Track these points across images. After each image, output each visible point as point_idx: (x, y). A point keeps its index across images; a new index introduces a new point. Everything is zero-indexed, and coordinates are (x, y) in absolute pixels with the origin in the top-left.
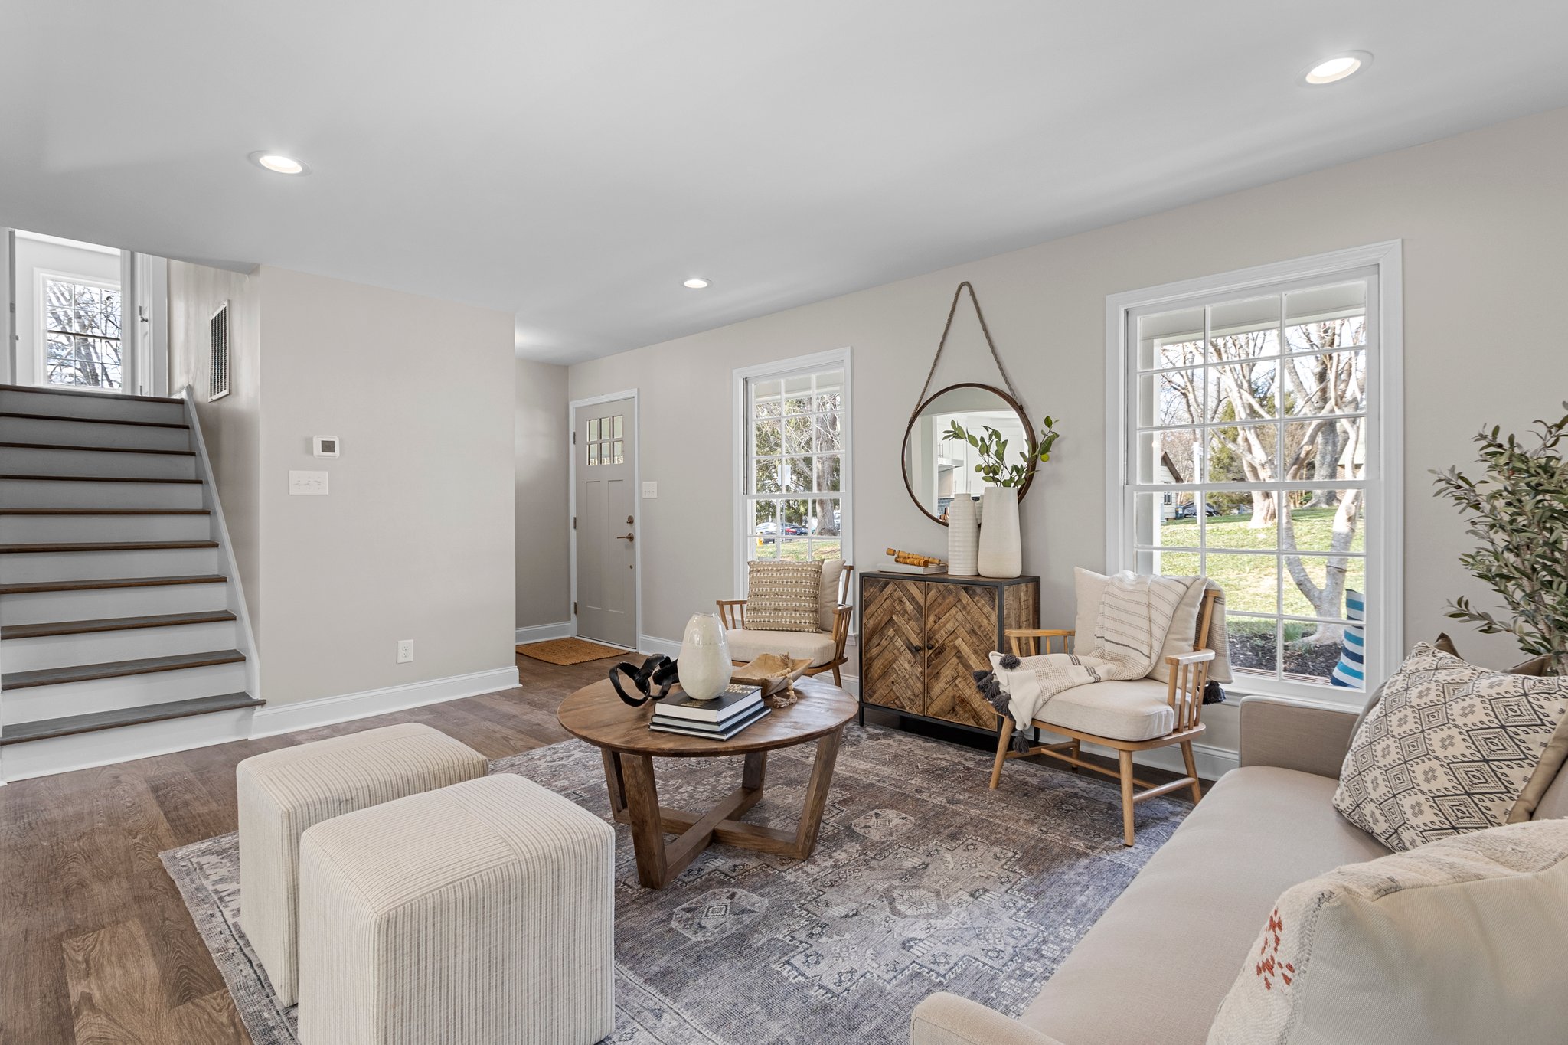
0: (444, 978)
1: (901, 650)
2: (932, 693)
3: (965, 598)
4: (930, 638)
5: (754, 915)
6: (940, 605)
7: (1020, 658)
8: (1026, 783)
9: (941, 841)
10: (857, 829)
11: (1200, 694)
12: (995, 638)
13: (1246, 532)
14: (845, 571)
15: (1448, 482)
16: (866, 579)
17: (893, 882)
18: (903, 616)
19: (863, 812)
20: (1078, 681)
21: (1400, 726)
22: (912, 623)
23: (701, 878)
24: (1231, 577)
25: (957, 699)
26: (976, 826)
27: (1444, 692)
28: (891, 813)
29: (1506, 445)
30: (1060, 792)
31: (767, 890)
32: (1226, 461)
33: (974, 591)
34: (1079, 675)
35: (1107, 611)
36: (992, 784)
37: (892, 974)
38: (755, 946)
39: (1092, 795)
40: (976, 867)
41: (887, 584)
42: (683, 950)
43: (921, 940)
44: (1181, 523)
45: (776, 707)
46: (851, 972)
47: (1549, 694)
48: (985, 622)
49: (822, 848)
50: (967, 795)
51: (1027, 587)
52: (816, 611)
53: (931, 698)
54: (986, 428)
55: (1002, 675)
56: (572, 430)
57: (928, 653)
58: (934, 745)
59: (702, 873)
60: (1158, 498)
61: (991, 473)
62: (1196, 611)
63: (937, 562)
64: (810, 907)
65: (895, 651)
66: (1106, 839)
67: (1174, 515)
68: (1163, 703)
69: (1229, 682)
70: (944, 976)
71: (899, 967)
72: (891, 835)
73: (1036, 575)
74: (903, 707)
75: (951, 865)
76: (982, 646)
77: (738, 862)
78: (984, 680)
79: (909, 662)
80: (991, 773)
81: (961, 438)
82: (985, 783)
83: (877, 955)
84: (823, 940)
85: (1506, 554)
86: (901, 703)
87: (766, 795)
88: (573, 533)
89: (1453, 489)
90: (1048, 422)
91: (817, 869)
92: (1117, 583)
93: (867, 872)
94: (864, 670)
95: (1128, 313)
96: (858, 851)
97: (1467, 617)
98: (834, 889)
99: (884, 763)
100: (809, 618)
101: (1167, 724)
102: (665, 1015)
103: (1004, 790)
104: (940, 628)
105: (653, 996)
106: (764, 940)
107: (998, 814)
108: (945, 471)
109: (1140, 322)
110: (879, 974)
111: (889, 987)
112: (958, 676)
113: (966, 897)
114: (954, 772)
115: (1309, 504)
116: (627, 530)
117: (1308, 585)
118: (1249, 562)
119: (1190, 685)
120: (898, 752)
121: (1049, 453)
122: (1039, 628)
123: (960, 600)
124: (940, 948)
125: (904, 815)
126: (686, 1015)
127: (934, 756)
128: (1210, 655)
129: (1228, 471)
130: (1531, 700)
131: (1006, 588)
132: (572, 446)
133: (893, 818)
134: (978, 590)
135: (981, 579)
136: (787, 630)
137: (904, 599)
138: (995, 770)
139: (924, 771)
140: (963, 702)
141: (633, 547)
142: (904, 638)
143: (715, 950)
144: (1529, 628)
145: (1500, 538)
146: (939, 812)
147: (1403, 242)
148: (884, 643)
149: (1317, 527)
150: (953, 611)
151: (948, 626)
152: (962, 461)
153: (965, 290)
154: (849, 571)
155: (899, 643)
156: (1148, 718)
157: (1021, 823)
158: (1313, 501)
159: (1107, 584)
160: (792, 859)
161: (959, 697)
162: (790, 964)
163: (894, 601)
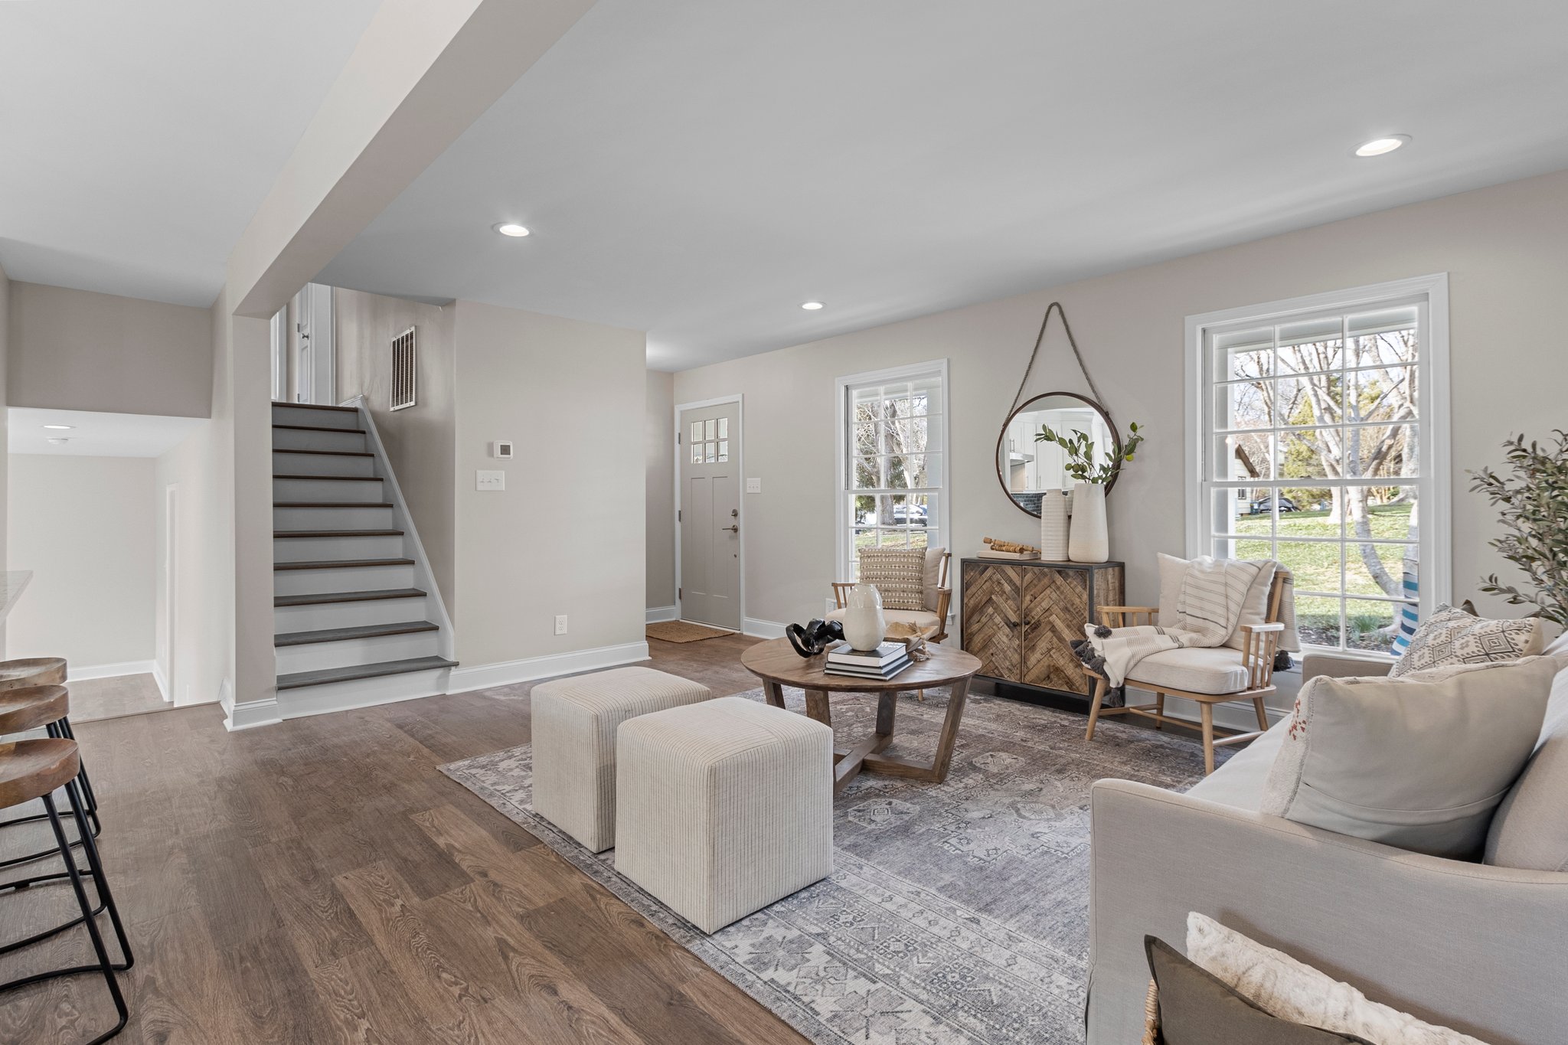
0: (743, 812)
1: (1000, 626)
2: (1028, 663)
3: (1059, 580)
4: (1026, 615)
5: (911, 815)
6: (1036, 586)
7: (1112, 629)
8: (1117, 737)
9: (1050, 774)
10: (978, 765)
11: (1271, 660)
12: (1087, 614)
13: (1325, 527)
14: (944, 558)
15: (1482, 480)
16: (966, 564)
17: (1016, 798)
18: (1001, 596)
19: (980, 754)
20: (1164, 646)
21: (1419, 660)
22: (1010, 602)
23: (861, 792)
24: (1308, 572)
25: (1051, 668)
26: (1078, 765)
27: (1451, 635)
28: (1004, 755)
29: (1530, 450)
30: (1148, 744)
31: (916, 800)
32: (1306, 454)
33: (1067, 574)
34: (1164, 642)
35: (1189, 590)
36: (1087, 737)
37: (1028, 852)
38: (917, 833)
39: (1175, 747)
40: (1082, 791)
41: (986, 568)
42: (864, 834)
43: (1045, 833)
44: (1257, 518)
45: (917, 660)
46: (995, 849)
47: (1518, 630)
48: (1077, 601)
49: (952, 776)
50: (1066, 744)
51: (1114, 571)
52: (921, 592)
53: (1027, 668)
54: (1075, 431)
55: (1096, 643)
56: (677, 431)
57: (1025, 628)
58: (1031, 708)
59: (861, 789)
60: (1233, 493)
61: (1079, 471)
62: (1267, 590)
63: (1031, 549)
64: (953, 812)
65: (994, 627)
66: (1189, 776)
67: (1249, 511)
68: (1239, 665)
69: (1297, 652)
70: (1067, 854)
71: (1032, 848)
72: (1007, 768)
73: (1121, 560)
74: (1002, 676)
75: (1061, 790)
76: (1074, 622)
77: (887, 783)
78: (1081, 647)
79: (1007, 636)
80: (1085, 730)
81: (1051, 440)
82: (1081, 736)
83: (1013, 841)
84: (969, 831)
85: (1530, 539)
86: (1000, 672)
87: (896, 740)
88: (678, 525)
89: (1486, 486)
90: (1134, 427)
91: (953, 789)
92: (1196, 566)
93: (993, 792)
94: (965, 644)
95: (1204, 331)
96: (982, 779)
97: (1496, 591)
98: (968, 801)
99: (989, 720)
100: (915, 598)
101: (1242, 682)
102: (864, 868)
103: (1098, 742)
104: (1036, 606)
105: (853, 858)
106: (924, 830)
107: (1095, 757)
108: (1017, 466)
109: (1216, 340)
110: (1016, 851)
111: (1026, 858)
112: (1053, 648)
113: (1076, 809)
114: (1053, 728)
115: (1396, 499)
116: (732, 522)
117: (1385, 578)
118: (1327, 558)
119: (1261, 652)
120: (1000, 713)
121: (1133, 454)
122: (1124, 605)
123: (1054, 582)
124: (1061, 838)
125: (1015, 756)
126: (880, 868)
127: (1032, 716)
128: (1280, 626)
129: (1309, 465)
130: (1506, 635)
131: (1096, 571)
132: (677, 446)
133: (1006, 758)
134: (1071, 573)
135: (1071, 563)
136: (896, 609)
137: (1003, 581)
138: (1089, 727)
139: (1025, 727)
140: (1057, 670)
141: (737, 538)
142: (1003, 615)
143: (888, 833)
144: (1550, 600)
145: (1526, 527)
146: (1044, 756)
147: (1449, 274)
148: (984, 620)
149: (1401, 522)
150: (1048, 591)
151: (1043, 604)
152: (1033, 456)
153: (1055, 310)
154: (947, 558)
155: (998, 619)
156: (1225, 676)
157: (1116, 764)
158: (1401, 496)
159: (1187, 567)
160: (930, 782)
161: (1053, 666)
162: (949, 843)
163: (993, 583)
